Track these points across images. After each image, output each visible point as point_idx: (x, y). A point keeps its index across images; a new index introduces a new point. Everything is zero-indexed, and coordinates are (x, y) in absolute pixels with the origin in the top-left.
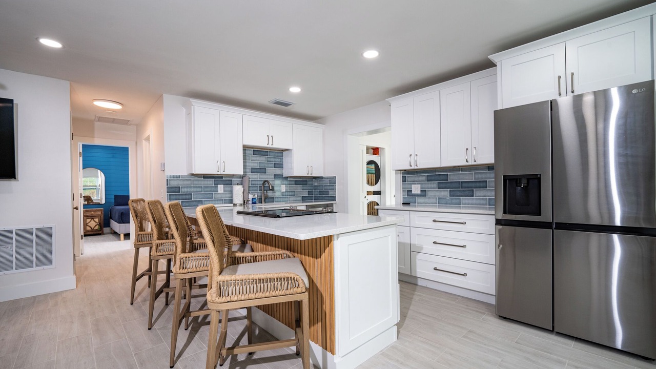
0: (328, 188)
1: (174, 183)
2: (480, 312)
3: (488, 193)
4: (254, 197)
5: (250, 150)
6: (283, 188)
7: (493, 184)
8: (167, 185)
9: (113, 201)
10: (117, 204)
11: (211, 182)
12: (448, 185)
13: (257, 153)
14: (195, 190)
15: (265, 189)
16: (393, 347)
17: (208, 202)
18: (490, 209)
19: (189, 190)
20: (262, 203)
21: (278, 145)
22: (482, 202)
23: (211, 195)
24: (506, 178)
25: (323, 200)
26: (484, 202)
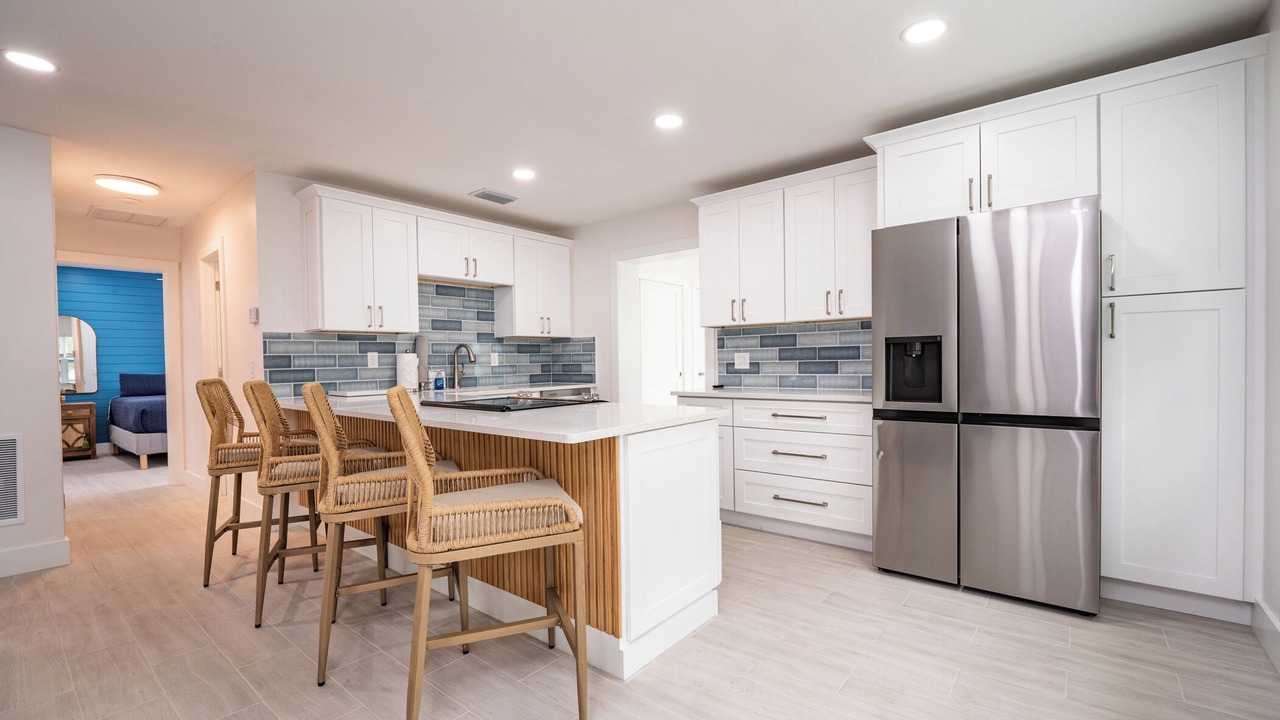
0: (579, 358)
1: (279, 349)
2: (849, 565)
3: (862, 368)
4: (440, 376)
5: (430, 285)
6: (495, 359)
7: (869, 352)
8: (265, 352)
9: (118, 385)
10: (127, 392)
11: (352, 347)
12: (798, 353)
13: (444, 291)
14: (321, 362)
15: (461, 360)
16: (711, 625)
17: (347, 386)
18: (864, 393)
19: (309, 362)
20: (454, 387)
21: (485, 276)
22: (852, 382)
23: (354, 372)
24: (889, 342)
25: (570, 381)
26: (855, 382)
